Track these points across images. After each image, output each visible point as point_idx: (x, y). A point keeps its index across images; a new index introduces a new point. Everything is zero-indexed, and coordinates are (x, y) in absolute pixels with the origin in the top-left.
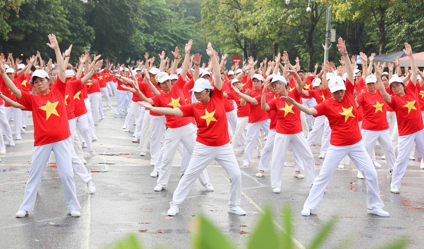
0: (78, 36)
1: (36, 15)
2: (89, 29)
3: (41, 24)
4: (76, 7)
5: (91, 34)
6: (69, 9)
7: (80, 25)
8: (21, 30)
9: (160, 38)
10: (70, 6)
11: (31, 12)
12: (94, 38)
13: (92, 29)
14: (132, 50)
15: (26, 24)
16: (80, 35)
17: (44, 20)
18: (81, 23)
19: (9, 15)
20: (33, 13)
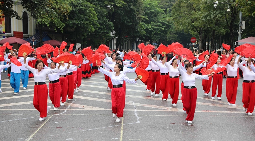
0: (104, 28)
1: (79, 17)
2: (110, 23)
3: (81, 22)
4: (102, 12)
5: (111, 26)
6: (99, 12)
7: (105, 21)
8: (70, 26)
9: (155, 26)
10: (99, 11)
11: (76, 15)
12: (113, 28)
13: (112, 23)
14: (139, 34)
15: (73, 22)
16: (105, 27)
17: (83, 19)
18: (105, 20)
19: (63, 18)
20: (77, 16)
